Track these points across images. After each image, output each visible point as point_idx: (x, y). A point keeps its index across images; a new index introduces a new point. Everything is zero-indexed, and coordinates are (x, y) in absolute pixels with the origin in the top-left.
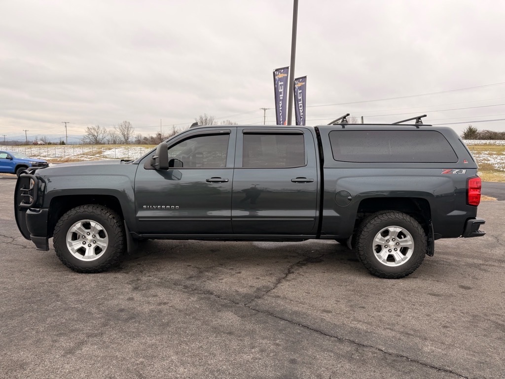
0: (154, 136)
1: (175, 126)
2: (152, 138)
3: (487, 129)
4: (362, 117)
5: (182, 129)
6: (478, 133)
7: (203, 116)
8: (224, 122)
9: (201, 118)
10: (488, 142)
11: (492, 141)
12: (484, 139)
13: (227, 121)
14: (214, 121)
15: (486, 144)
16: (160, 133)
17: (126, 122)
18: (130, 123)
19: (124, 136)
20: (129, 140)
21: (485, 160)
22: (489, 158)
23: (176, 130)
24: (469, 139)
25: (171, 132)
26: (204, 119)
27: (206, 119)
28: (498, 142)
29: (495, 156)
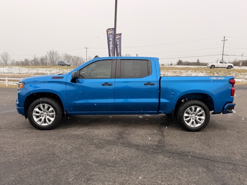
0: (23, 61)
1: (35, 55)
2: (22, 62)
3: (186, 61)
4: (137, 54)
5: (39, 57)
6: (183, 63)
7: (52, 50)
8: (63, 54)
9: (50, 51)
10: (187, 66)
11: (189, 66)
12: (186, 65)
13: (65, 53)
14: (58, 53)
15: (186, 67)
16: (26, 59)
17: (5, 53)
18: (8, 53)
19: (5, 61)
20: (7, 63)
21: (190, 74)
23: (36, 57)
24: (179, 65)
25: (33, 59)
26: (52, 52)
27: (53, 52)
28: (191, 67)
29: (194, 73)
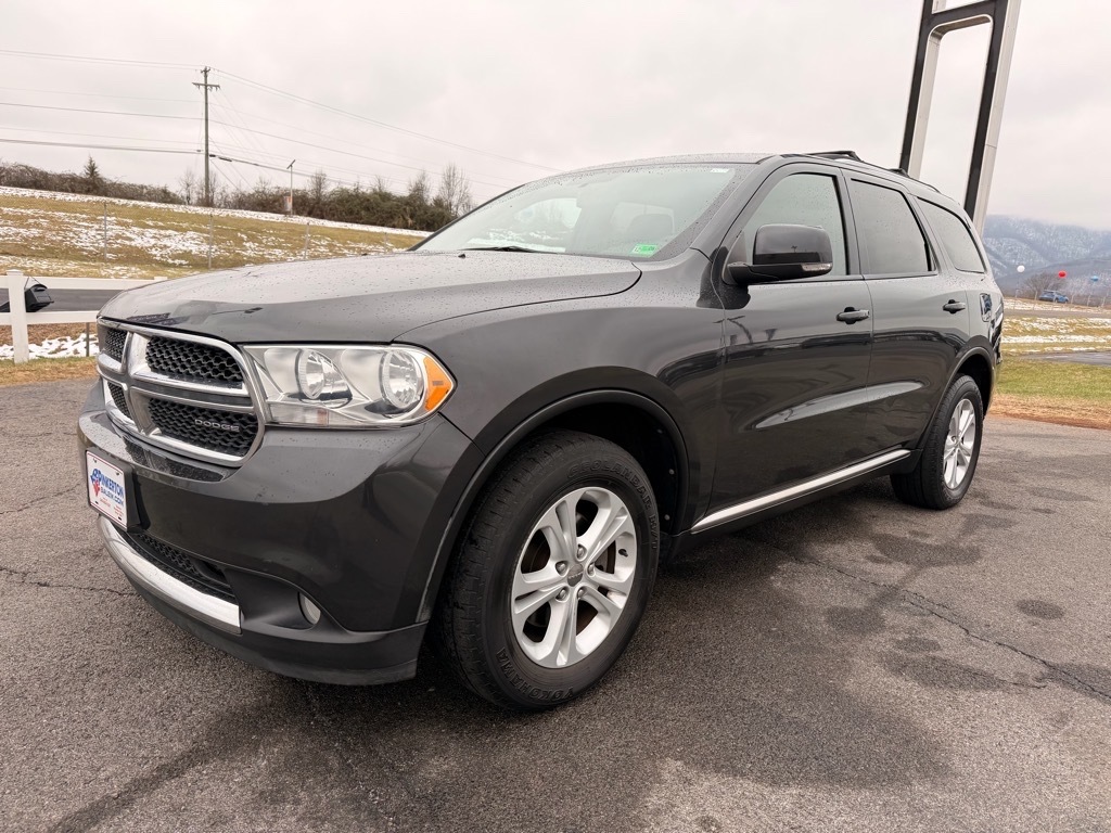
22: (128, 234)
